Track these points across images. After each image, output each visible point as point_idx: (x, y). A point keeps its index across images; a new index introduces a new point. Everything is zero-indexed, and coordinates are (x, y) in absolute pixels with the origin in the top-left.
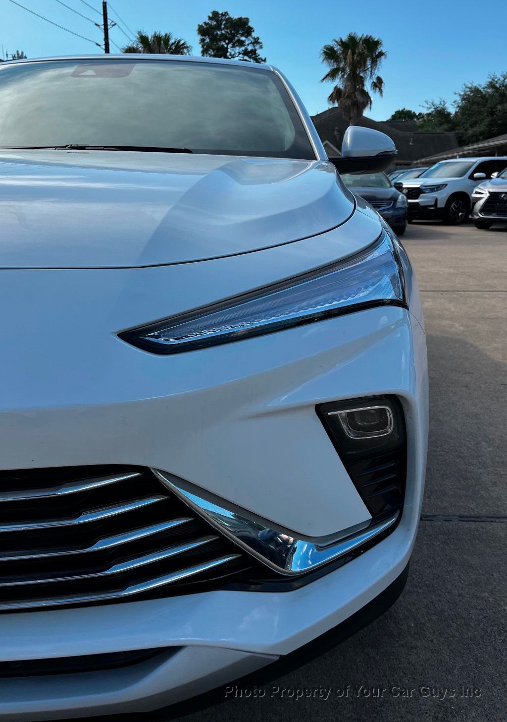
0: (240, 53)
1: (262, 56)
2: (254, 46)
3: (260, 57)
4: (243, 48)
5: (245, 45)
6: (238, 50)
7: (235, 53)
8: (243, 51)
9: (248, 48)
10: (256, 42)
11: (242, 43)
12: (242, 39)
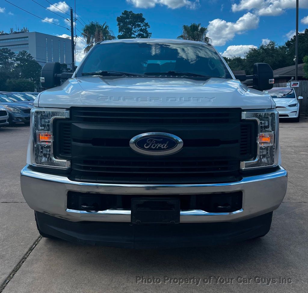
0: (138, 31)
1: (149, 32)
2: (145, 27)
7: (136, 31)
8: (139, 29)
9: (143, 28)
10: (147, 25)
11: (139, 26)
12: (139, 23)
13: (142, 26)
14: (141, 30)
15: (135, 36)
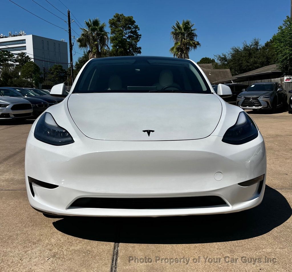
0: (129, 33)
1: (139, 34)
2: (136, 29)
3: (138, 34)
4: (130, 30)
5: (131, 29)
6: (128, 31)
7: (127, 33)
8: (130, 31)
9: (133, 30)
10: (136, 27)
11: (130, 28)
12: (130, 26)
13: (133, 29)
14: (132, 32)
15: (126, 38)
